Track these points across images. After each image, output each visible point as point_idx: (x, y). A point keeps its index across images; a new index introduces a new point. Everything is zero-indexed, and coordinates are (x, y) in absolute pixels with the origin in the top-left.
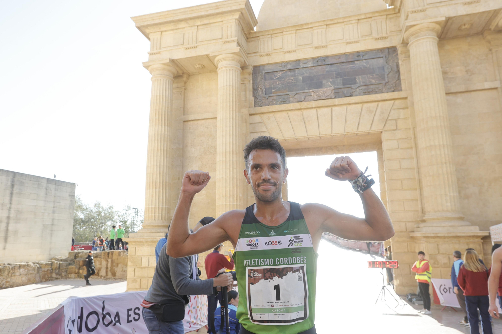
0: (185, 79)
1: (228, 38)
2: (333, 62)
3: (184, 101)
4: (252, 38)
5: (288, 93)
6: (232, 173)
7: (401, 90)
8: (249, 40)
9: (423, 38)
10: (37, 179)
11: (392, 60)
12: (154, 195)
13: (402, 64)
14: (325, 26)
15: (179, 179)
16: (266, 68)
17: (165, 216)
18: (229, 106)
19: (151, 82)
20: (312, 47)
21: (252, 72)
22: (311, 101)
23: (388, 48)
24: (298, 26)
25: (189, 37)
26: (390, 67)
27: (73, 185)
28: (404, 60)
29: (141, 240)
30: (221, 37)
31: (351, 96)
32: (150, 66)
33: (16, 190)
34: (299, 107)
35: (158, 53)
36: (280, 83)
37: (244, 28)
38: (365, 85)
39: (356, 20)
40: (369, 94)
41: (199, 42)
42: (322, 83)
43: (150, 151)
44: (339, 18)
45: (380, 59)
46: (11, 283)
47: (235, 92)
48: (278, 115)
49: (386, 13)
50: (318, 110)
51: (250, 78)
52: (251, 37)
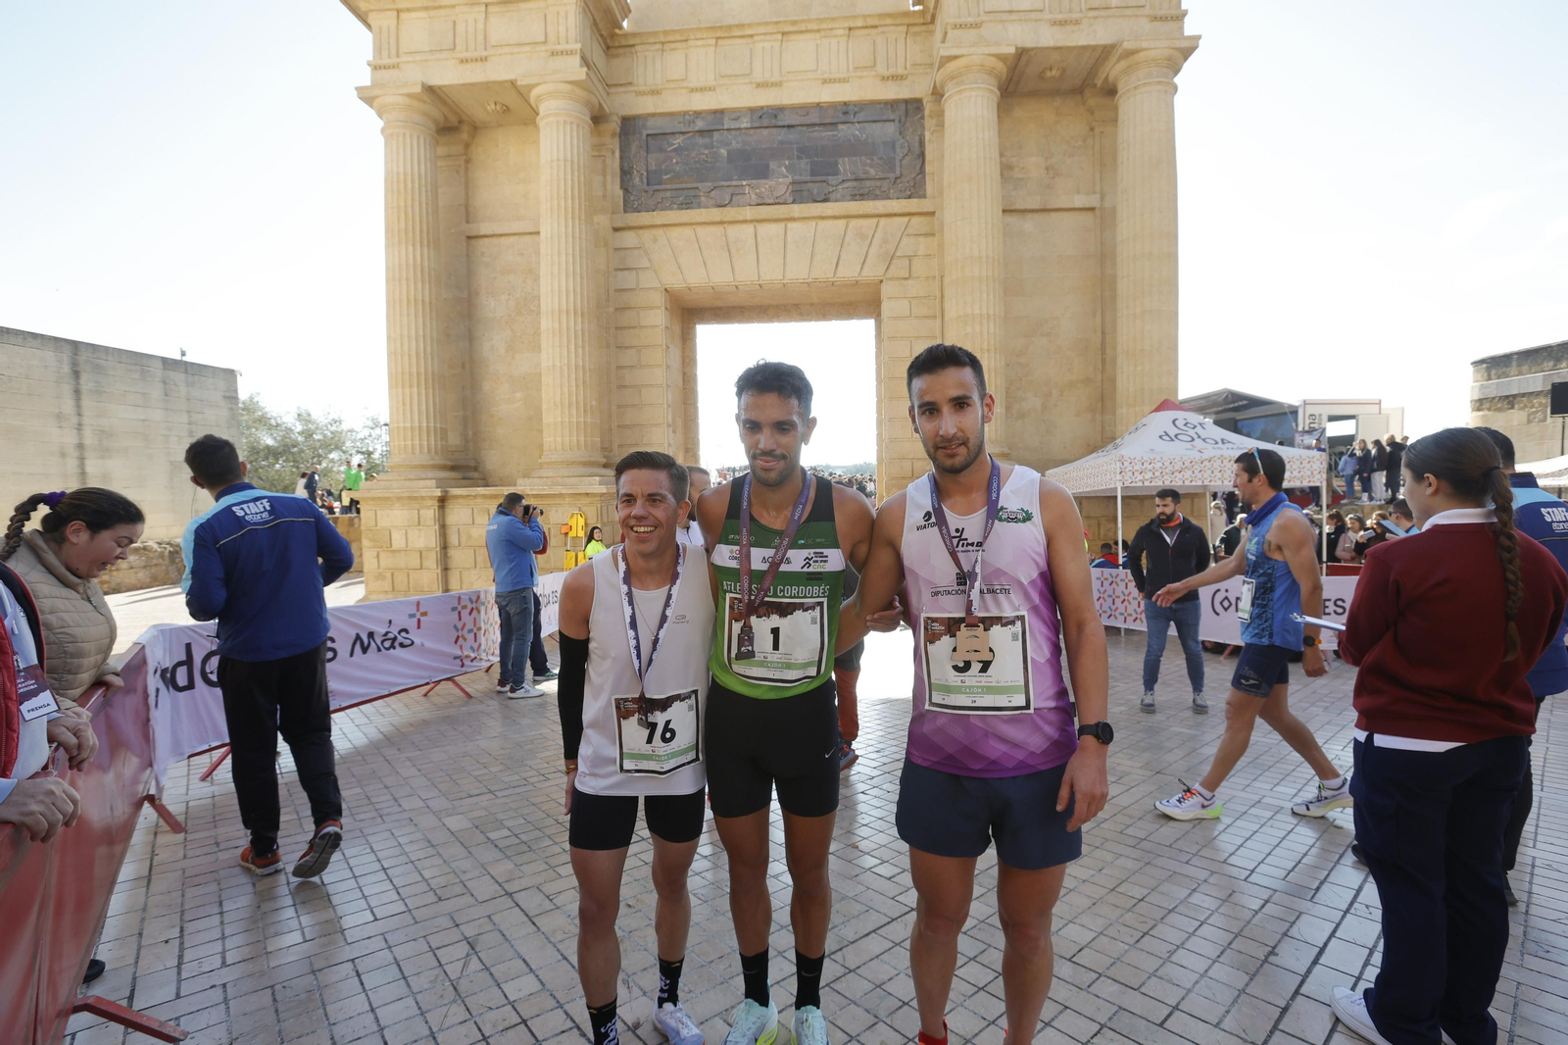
0: (465, 136)
1: (559, 44)
2: (793, 123)
3: (467, 187)
4: (619, 47)
5: (695, 185)
6: (573, 355)
7: (924, 196)
8: (613, 51)
9: (972, 89)
10: (137, 361)
11: (911, 130)
12: (408, 401)
13: (930, 140)
14: (779, 36)
15: (463, 366)
16: (650, 123)
17: (436, 445)
18: (566, 209)
19: (381, 140)
20: (751, 83)
21: (618, 130)
22: (743, 206)
23: (906, 102)
24: (721, 27)
25: (467, 32)
26: (906, 144)
27: (230, 375)
28: (934, 131)
29: (386, 495)
30: (543, 39)
31: (826, 200)
32: (377, 97)
33: (87, 382)
34: (718, 219)
35: (394, 67)
36: (679, 160)
37: (598, 20)
38: (856, 180)
39: (844, 28)
40: (862, 200)
41: (493, 46)
42: (768, 166)
43: (391, 303)
44: (809, 21)
45: (888, 124)
46: (113, 585)
47: (579, 177)
48: (675, 233)
49: (907, 21)
50: (759, 226)
51: (616, 145)
52: (617, 44)
